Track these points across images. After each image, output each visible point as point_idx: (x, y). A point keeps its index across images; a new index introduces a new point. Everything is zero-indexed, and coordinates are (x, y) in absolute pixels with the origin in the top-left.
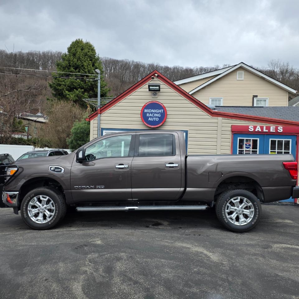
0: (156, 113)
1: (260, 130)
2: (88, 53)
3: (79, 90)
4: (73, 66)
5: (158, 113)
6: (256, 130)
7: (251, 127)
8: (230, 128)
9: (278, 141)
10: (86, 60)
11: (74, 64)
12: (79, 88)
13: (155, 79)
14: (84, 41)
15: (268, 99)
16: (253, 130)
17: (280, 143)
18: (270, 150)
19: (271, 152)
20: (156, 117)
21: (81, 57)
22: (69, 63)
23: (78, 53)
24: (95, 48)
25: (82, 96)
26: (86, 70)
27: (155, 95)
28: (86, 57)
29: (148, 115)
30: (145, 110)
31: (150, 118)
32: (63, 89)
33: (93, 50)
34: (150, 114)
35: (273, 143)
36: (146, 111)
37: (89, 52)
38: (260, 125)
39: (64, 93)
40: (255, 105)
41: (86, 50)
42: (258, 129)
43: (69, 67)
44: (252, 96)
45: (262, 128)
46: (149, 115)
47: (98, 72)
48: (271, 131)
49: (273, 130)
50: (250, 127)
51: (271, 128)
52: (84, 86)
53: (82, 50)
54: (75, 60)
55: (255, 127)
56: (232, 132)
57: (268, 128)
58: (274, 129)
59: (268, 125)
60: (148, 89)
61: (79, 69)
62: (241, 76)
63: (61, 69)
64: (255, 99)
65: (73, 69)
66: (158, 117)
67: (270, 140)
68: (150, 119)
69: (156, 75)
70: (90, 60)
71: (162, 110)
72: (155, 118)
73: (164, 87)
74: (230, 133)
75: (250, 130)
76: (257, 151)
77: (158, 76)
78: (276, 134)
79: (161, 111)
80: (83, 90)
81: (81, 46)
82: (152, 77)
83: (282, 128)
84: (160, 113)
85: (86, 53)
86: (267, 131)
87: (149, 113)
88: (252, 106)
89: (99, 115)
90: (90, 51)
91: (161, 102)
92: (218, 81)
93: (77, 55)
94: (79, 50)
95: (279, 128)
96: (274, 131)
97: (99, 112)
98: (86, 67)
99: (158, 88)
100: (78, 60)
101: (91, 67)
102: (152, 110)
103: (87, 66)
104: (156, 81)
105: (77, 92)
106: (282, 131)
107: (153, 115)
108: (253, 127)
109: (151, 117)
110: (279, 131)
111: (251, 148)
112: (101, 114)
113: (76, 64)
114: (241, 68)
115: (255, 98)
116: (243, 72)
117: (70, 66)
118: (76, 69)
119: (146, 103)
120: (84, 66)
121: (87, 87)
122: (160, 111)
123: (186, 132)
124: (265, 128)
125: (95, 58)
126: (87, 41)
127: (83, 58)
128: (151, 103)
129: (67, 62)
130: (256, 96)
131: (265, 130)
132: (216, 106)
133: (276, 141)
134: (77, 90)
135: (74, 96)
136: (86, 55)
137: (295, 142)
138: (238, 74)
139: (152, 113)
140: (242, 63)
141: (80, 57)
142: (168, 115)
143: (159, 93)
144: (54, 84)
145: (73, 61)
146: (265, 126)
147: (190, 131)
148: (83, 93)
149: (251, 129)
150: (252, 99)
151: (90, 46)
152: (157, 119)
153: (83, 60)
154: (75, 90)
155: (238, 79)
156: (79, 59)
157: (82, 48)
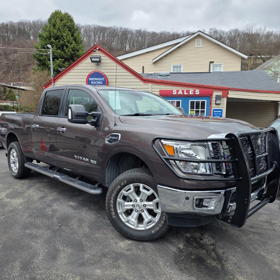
0: (98, 81)
1: (182, 94)
2: (67, 24)
3: (60, 59)
4: (54, 37)
5: (100, 81)
6: (179, 94)
8: (159, 92)
9: (196, 102)
10: (65, 31)
11: (55, 35)
12: (60, 57)
13: (97, 52)
14: (63, 12)
15: (223, 65)
17: (198, 104)
18: (190, 109)
19: (191, 111)
21: (60, 28)
22: (50, 34)
23: (58, 24)
24: (74, 19)
25: (63, 65)
26: (66, 41)
27: (98, 65)
28: (65, 28)
30: (90, 78)
32: (45, 60)
33: (72, 21)
34: (94, 82)
35: (192, 103)
36: (90, 79)
37: (67, 22)
38: (181, 89)
39: (46, 63)
40: (211, 71)
41: (65, 21)
42: (180, 92)
43: (50, 38)
44: (209, 62)
45: (183, 91)
47: (49, 47)
48: (190, 94)
49: (191, 93)
50: (174, 91)
51: (190, 91)
52: (65, 56)
53: (61, 21)
54: (55, 31)
55: (178, 91)
56: (160, 95)
57: (188, 91)
58: (193, 92)
59: (188, 89)
60: (91, 61)
61: (59, 40)
62: (199, 44)
63: (43, 40)
64: (212, 66)
65: (54, 40)
66: (100, 84)
67: (190, 101)
69: (97, 48)
70: (69, 31)
71: (104, 78)
73: (105, 59)
75: (174, 94)
77: (99, 50)
78: (194, 96)
79: (103, 79)
80: (63, 60)
81: (60, 17)
82: (94, 50)
83: (198, 91)
84: (101, 81)
85: (65, 24)
86: (187, 94)
87: (93, 81)
88: (208, 72)
89: (53, 83)
90: (69, 21)
91: (102, 71)
92: (179, 49)
93: (57, 27)
94: (58, 21)
95: (196, 91)
96: (193, 94)
97: (52, 81)
98: (65, 38)
99: (99, 59)
100: (58, 31)
101: (69, 37)
102: (96, 78)
103: (67, 36)
104: (98, 54)
105: (58, 62)
106: (198, 93)
107: (96, 83)
108: (176, 91)
109: (94, 84)
110: (196, 94)
112: (54, 83)
113: (56, 34)
114: (199, 36)
115: (211, 64)
116: (201, 40)
117: (50, 36)
118: (56, 40)
119: (90, 73)
120: (64, 36)
121: (67, 56)
124: (185, 91)
125: (73, 29)
126: (66, 12)
127: (62, 29)
128: (94, 73)
129: (48, 33)
130: (213, 62)
131: (185, 93)
132: (170, 73)
133: (194, 102)
134: (58, 59)
135: (56, 66)
136: (65, 25)
137: (209, 102)
138: (196, 42)
139: (95, 81)
140: (199, 31)
142: (109, 83)
143: (101, 64)
144: (37, 54)
145: (53, 32)
146: (185, 89)
148: (64, 62)
149: (175, 93)
150: (209, 65)
151: (69, 17)
153: (62, 31)
154: (56, 60)
155: (196, 47)
156: (59, 29)
157: (61, 19)
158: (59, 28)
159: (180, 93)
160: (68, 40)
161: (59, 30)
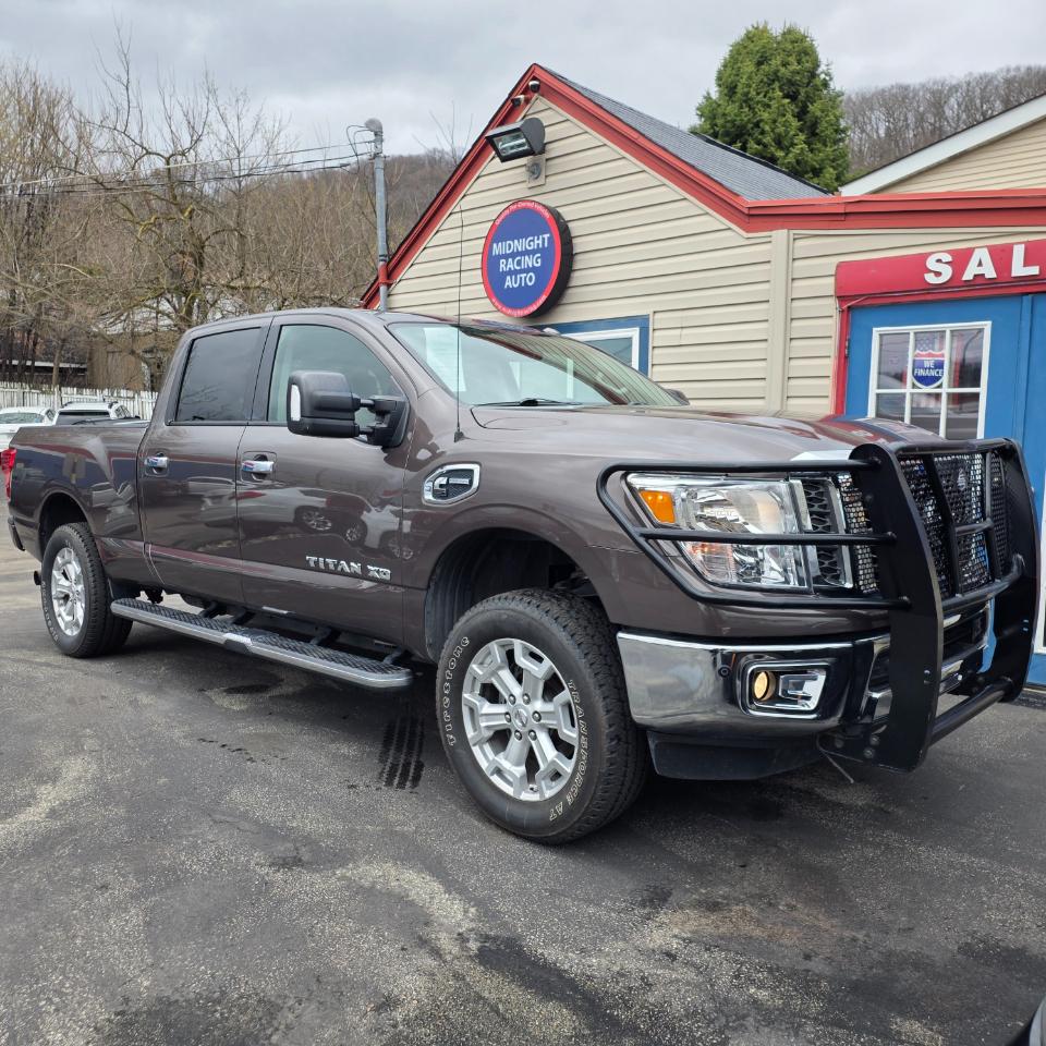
0: (527, 253)
1: (991, 273)
2: (783, 71)
5: (533, 252)
6: (968, 276)
7: (939, 261)
8: (832, 280)
10: (770, 99)
11: (729, 125)
13: (537, 103)
14: (777, 28)
16: (947, 273)
20: (527, 271)
21: (753, 94)
23: (745, 79)
26: (767, 139)
28: (773, 89)
29: (503, 266)
30: (495, 245)
31: (508, 278)
33: (806, 53)
34: (510, 260)
36: (497, 249)
37: (785, 65)
38: (992, 242)
42: (981, 265)
45: (1001, 257)
46: (506, 265)
50: (931, 264)
53: (760, 63)
54: (732, 109)
55: (960, 260)
56: (841, 298)
59: (1042, 233)
66: (533, 269)
68: (509, 283)
70: (786, 96)
71: (546, 236)
72: (523, 275)
73: (568, 133)
74: (831, 306)
75: (930, 279)
76: (976, 396)
79: (544, 239)
81: (758, 52)
84: (538, 250)
85: (776, 72)
86: (1037, 270)
87: (506, 257)
90: (793, 58)
91: (558, 199)
93: (740, 90)
94: (749, 68)
98: (767, 128)
100: (741, 107)
101: (786, 121)
102: (516, 241)
103: (775, 121)
107: (519, 263)
108: (949, 258)
109: (512, 273)
111: (945, 384)
112: (390, 286)
113: (733, 121)
119: (496, 220)
120: (762, 125)
122: (540, 242)
123: (642, 323)
124: (1019, 254)
125: (810, 84)
126: (788, 25)
127: (758, 94)
128: (512, 214)
131: (1019, 269)
136: (773, 78)
139: (513, 255)
141: (749, 93)
147: (658, 316)
149: (939, 271)
151: (798, 40)
152: (530, 280)
153: (758, 103)
156: (747, 100)
157: (762, 57)
158: (747, 94)
159: (979, 271)
160: (779, 135)
161: (745, 101)
